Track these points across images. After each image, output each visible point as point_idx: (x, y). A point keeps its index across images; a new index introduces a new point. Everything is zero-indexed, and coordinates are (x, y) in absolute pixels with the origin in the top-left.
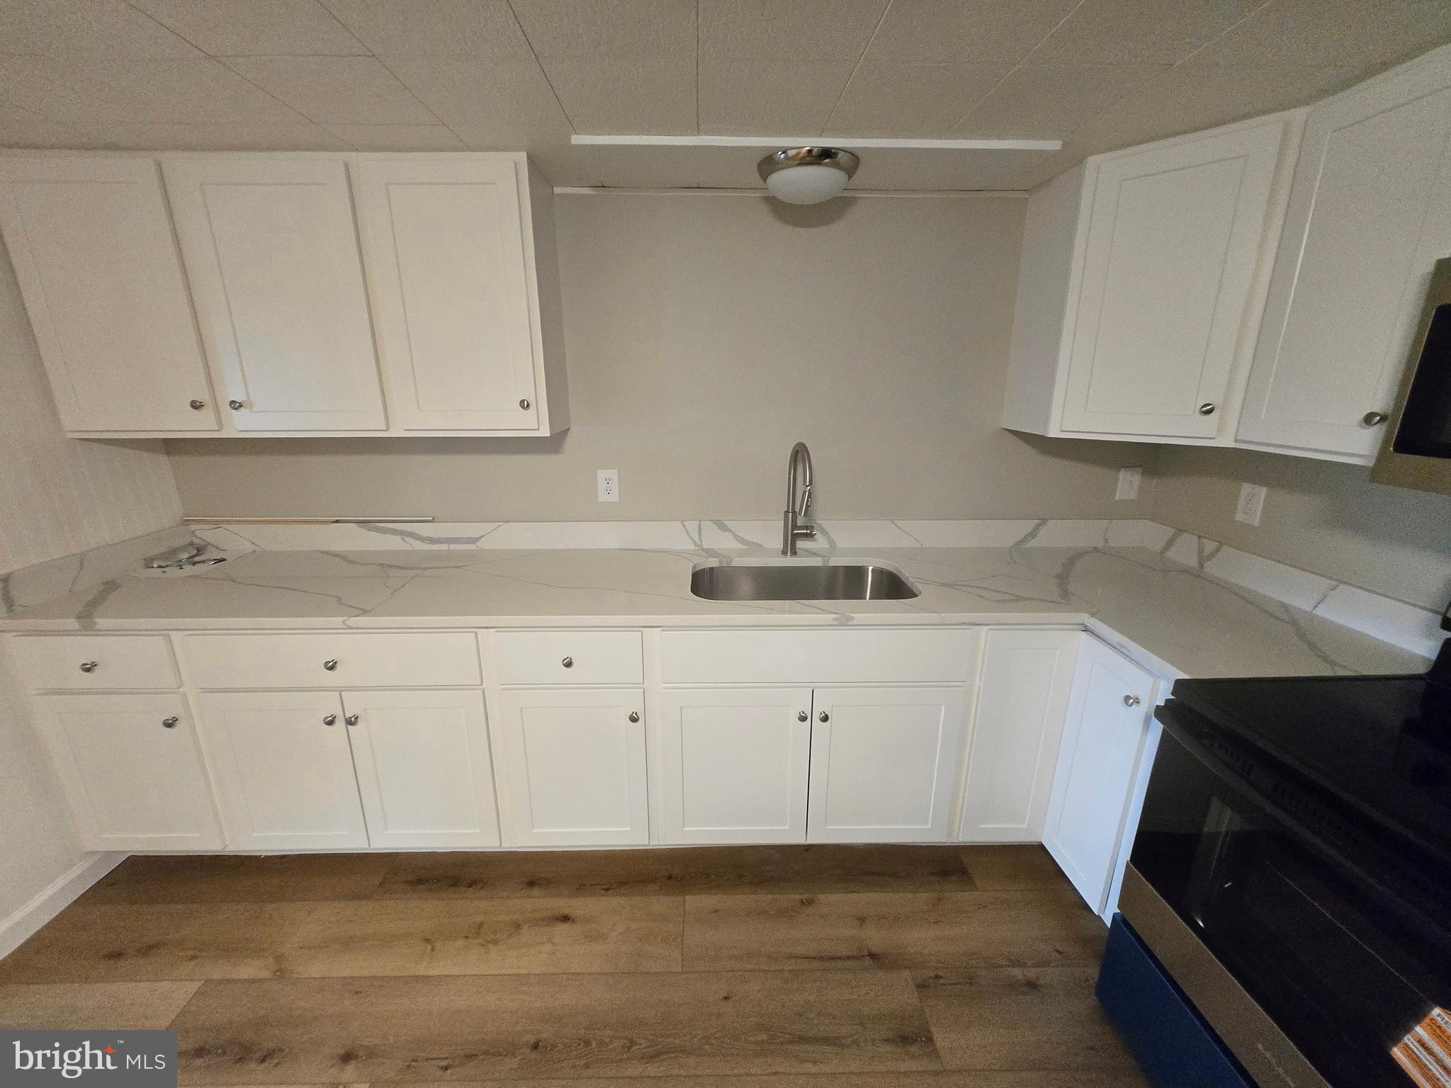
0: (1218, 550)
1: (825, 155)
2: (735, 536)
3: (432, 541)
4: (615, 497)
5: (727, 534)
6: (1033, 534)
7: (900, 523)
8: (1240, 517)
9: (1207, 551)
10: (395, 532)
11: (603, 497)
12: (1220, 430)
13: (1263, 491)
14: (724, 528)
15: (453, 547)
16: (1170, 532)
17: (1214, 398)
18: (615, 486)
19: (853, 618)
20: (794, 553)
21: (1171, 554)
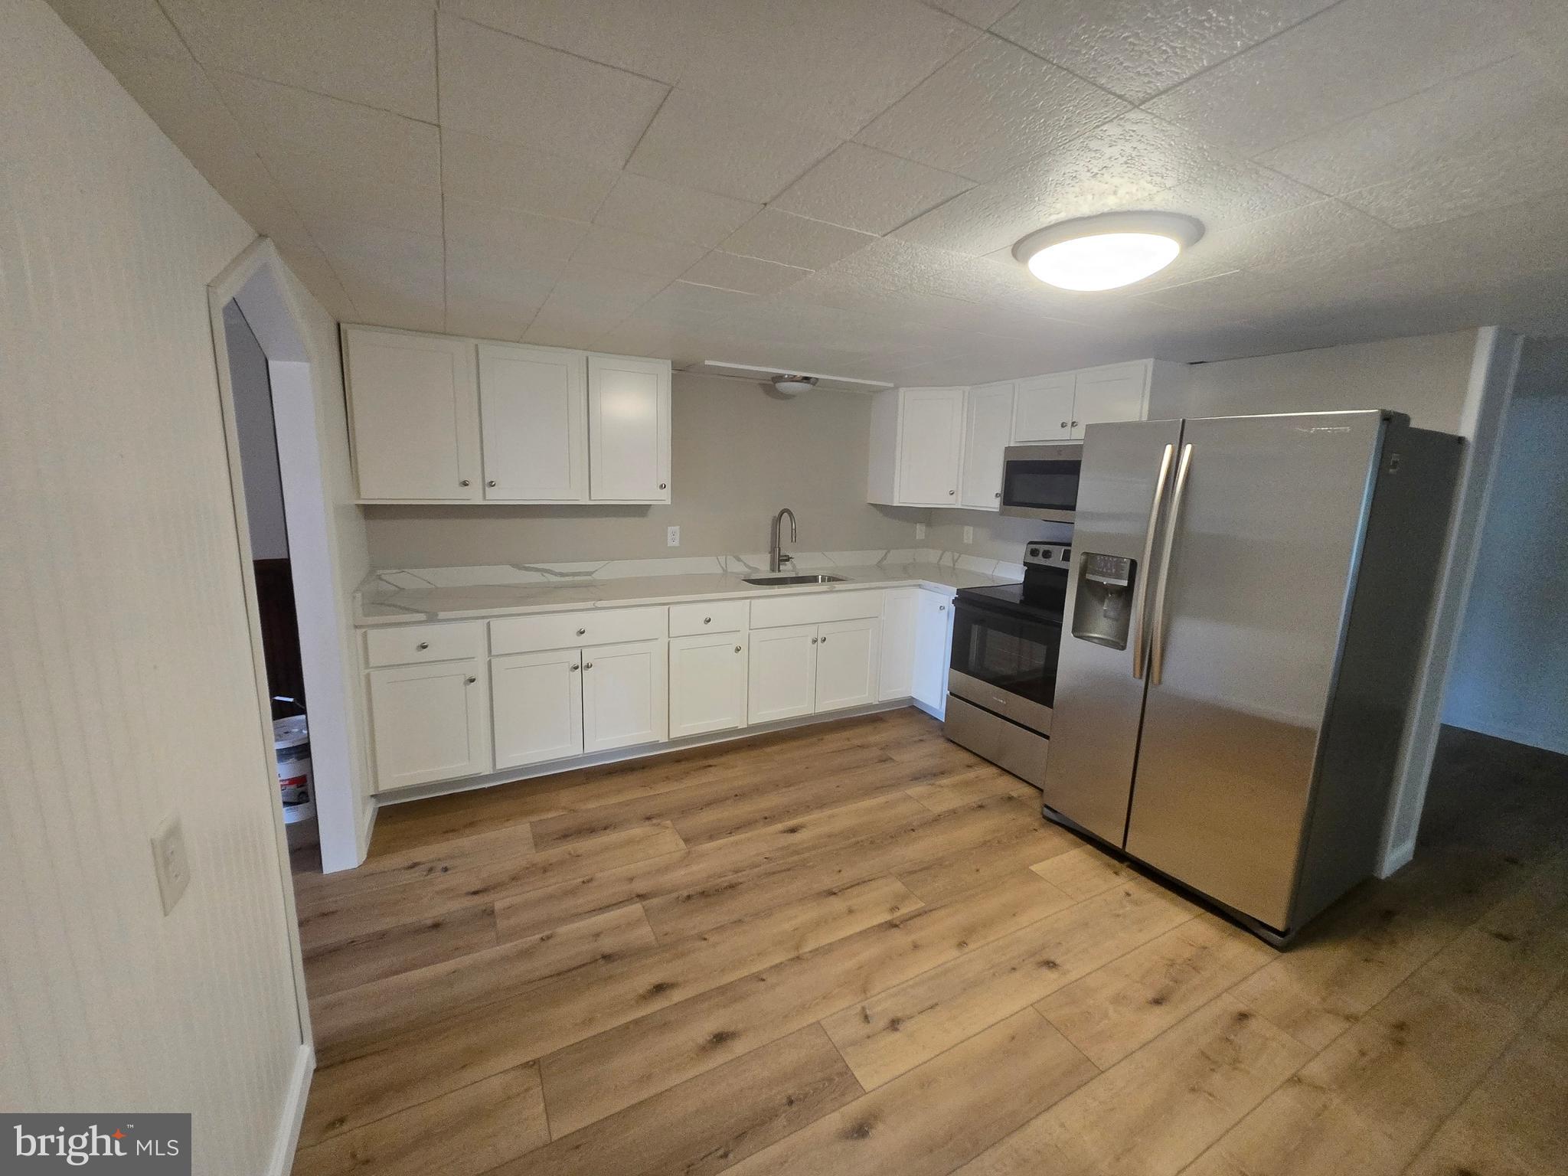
0: (960, 556)
1: (806, 379)
2: (745, 564)
3: (562, 575)
4: (676, 543)
5: (741, 563)
6: (884, 558)
7: (826, 553)
8: (965, 541)
9: (956, 558)
10: (537, 570)
11: (670, 544)
12: (956, 501)
13: (972, 528)
14: (739, 560)
15: (576, 578)
16: (940, 552)
17: (954, 489)
18: (677, 536)
19: (835, 587)
20: (779, 571)
21: (941, 563)
